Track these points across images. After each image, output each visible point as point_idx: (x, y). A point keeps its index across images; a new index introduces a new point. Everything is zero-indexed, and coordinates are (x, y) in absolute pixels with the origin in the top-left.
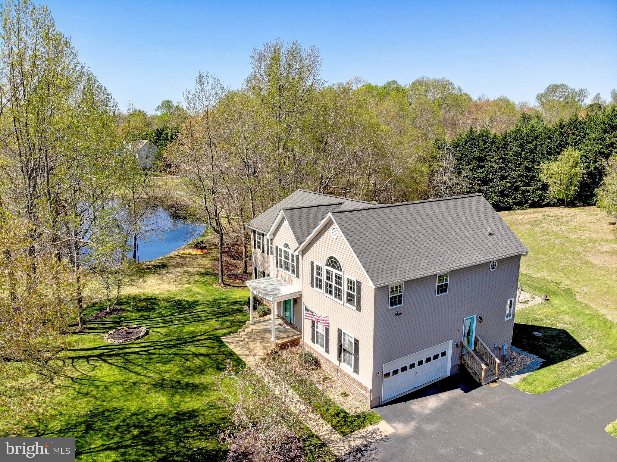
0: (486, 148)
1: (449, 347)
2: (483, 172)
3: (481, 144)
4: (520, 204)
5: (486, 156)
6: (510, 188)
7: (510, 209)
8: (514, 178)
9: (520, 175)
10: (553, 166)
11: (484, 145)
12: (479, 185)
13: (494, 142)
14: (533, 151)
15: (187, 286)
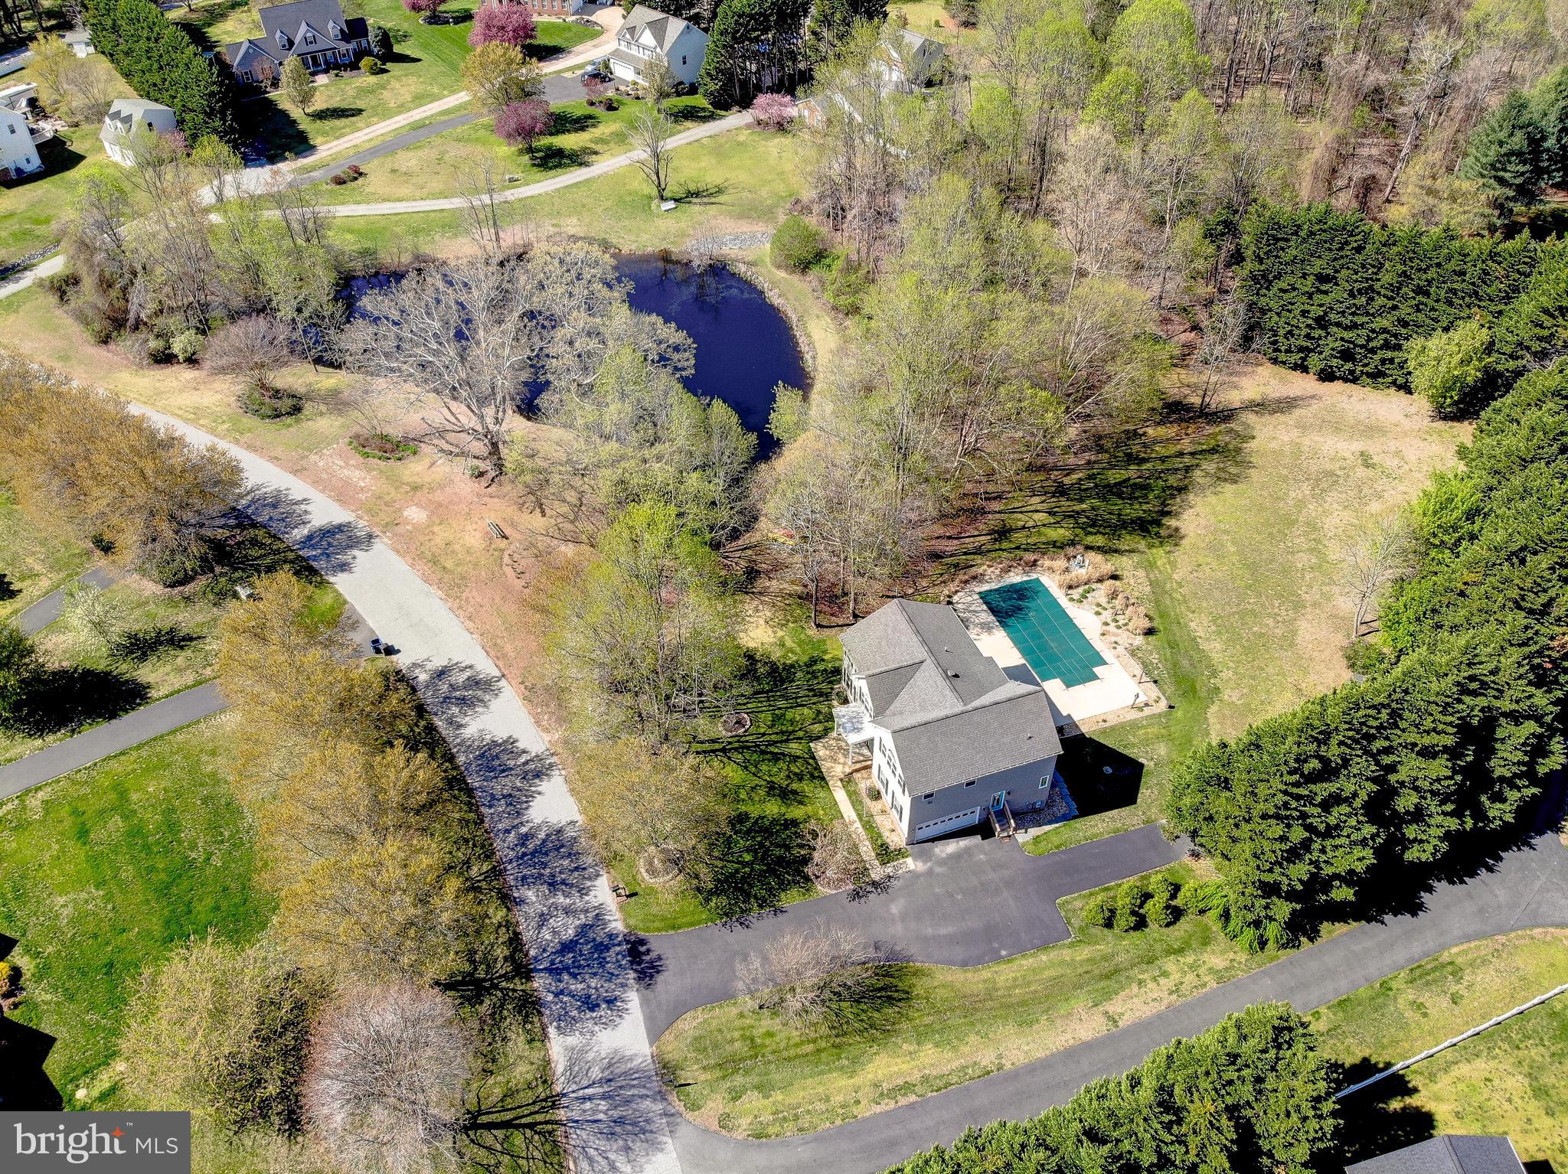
0: (1342, 257)
1: (978, 810)
2: (1321, 306)
3: (1335, 246)
5: (1337, 271)
9: (1385, 331)
10: (1437, 343)
11: (1341, 249)
12: (1308, 326)
13: (1360, 249)
15: (780, 633)
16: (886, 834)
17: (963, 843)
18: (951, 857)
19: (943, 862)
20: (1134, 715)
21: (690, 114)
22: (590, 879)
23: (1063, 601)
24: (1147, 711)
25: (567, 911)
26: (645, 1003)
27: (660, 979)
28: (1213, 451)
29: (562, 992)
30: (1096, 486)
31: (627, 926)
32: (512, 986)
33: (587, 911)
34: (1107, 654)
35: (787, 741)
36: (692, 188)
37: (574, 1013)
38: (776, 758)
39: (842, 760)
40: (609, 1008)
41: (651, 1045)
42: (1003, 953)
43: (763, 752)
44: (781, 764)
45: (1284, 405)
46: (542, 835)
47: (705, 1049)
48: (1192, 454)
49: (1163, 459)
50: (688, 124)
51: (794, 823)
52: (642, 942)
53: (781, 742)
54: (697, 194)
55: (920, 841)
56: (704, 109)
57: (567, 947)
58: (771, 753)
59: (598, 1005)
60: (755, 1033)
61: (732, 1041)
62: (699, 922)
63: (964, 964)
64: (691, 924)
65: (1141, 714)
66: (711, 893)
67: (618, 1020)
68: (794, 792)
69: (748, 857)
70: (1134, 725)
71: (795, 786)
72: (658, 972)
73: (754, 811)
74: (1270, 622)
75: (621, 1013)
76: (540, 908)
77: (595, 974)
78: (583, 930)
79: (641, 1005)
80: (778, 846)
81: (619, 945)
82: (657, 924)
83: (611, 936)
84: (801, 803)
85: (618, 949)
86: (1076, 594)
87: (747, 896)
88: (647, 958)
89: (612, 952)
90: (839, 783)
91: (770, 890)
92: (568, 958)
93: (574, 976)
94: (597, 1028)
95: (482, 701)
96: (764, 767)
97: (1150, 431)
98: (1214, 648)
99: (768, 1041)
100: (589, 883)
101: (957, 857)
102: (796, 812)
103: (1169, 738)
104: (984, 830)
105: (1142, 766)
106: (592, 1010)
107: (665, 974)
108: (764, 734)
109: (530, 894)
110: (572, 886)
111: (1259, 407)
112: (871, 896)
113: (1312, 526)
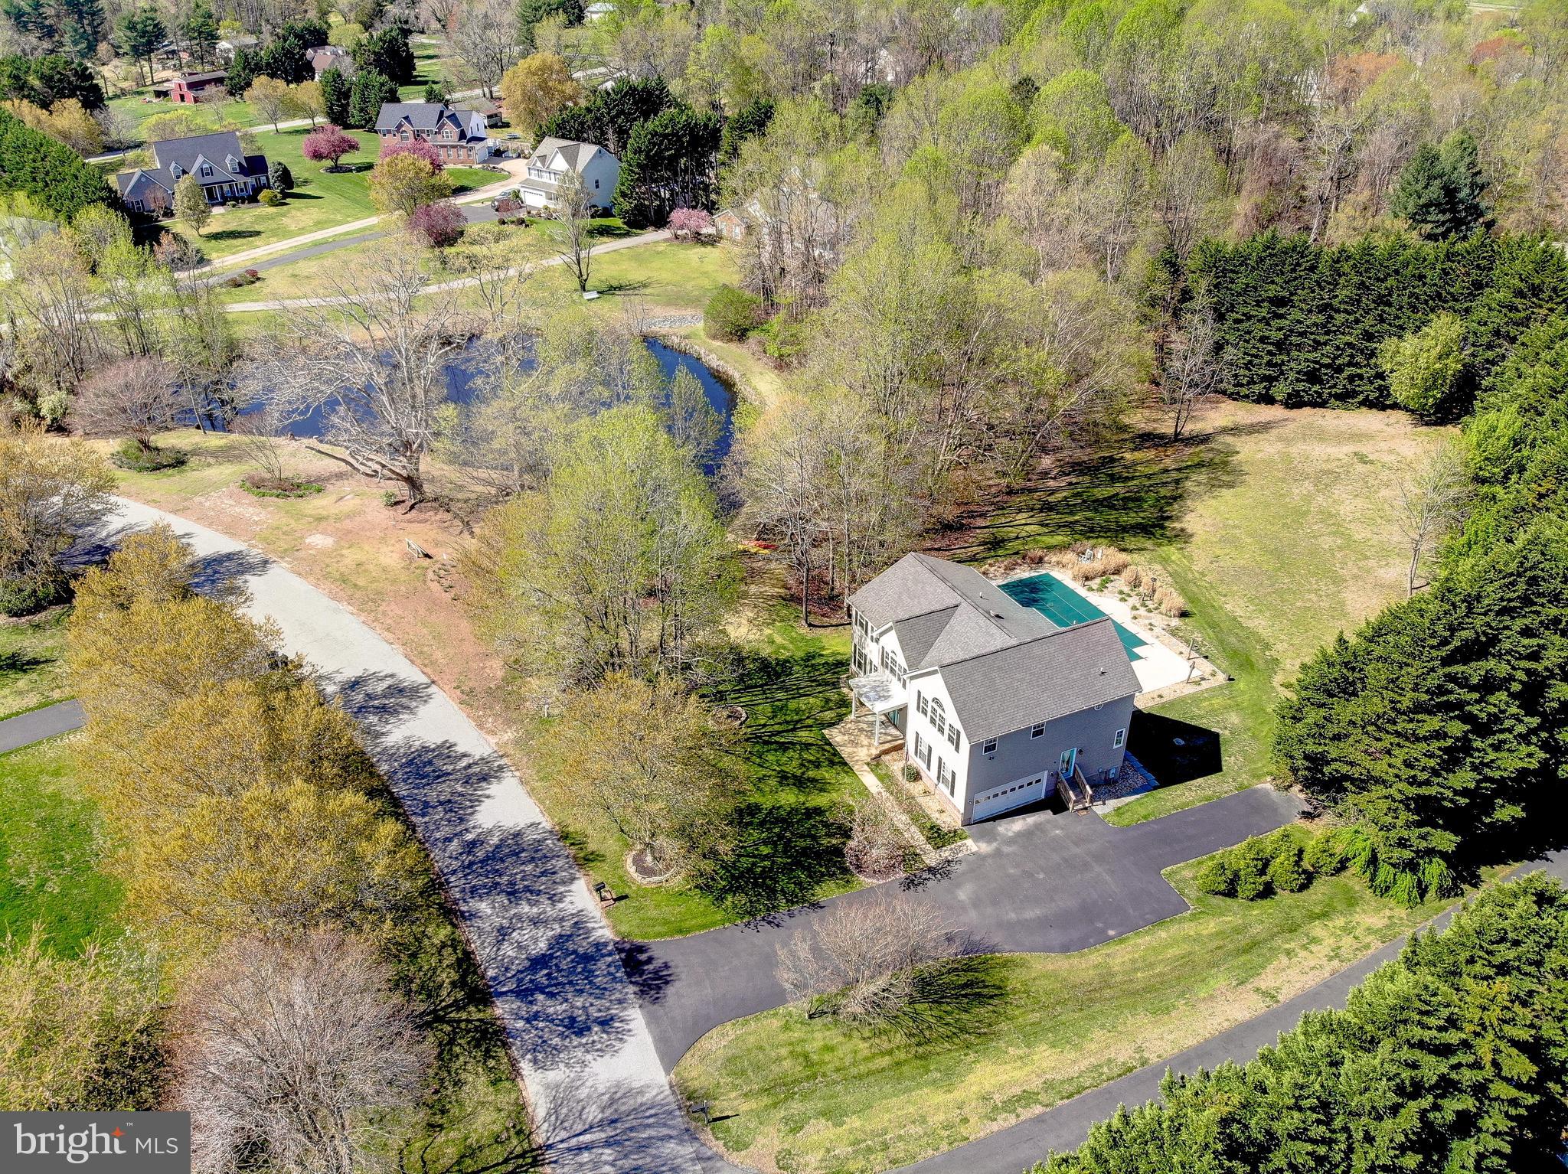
0: (1296, 279)
1: (1045, 776)
2: (1280, 329)
3: (1287, 268)
4: (1344, 397)
5: (1291, 294)
6: (1327, 366)
7: (1323, 404)
8: (1338, 348)
9: (1350, 345)
10: (1409, 344)
11: (1294, 270)
12: (1269, 353)
13: (1312, 269)
14: (1383, 300)
15: (767, 632)
16: (935, 816)
17: (1031, 819)
18: (1019, 835)
19: (1012, 841)
20: (1191, 689)
21: (606, 232)
22: (563, 883)
23: (1082, 592)
24: (1205, 685)
25: (535, 922)
26: (652, 1021)
27: (670, 990)
28: (1200, 465)
29: (536, 1016)
30: (1084, 502)
31: (618, 933)
32: (464, 1015)
33: (562, 919)
34: (1143, 635)
35: (794, 730)
36: (615, 283)
37: (556, 1041)
38: (784, 747)
39: (865, 742)
40: (604, 1031)
41: (668, 1072)
42: (1111, 933)
43: (766, 743)
44: (791, 753)
45: (1264, 427)
46: (495, 840)
47: (743, 1072)
48: (1179, 470)
49: (1149, 477)
50: (605, 239)
51: (818, 811)
52: (641, 949)
53: (788, 731)
54: (620, 288)
55: (978, 821)
56: (619, 228)
57: (538, 962)
58: (776, 742)
59: (589, 1029)
60: (808, 1048)
61: (779, 1060)
62: (714, 924)
63: (1065, 949)
64: (704, 927)
65: (1199, 688)
66: (725, 891)
67: (618, 1045)
68: (813, 780)
69: (765, 850)
70: (1196, 699)
71: (811, 774)
72: (667, 983)
73: (767, 802)
74: (1313, 597)
75: (621, 1036)
76: (498, 922)
77: (581, 992)
78: (559, 941)
79: (648, 1024)
80: (802, 836)
81: (610, 954)
82: (658, 929)
83: (597, 945)
84: (821, 790)
85: (610, 959)
86: (1095, 583)
87: (772, 892)
88: (650, 967)
89: (602, 964)
90: (866, 767)
91: (799, 884)
92: (541, 976)
93: (552, 995)
94: (589, 1057)
95: (407, 708)
96: (770, 757)
97: (1128, 456)
98: (1260, 625)
99: (827, 1057)
100: (562, 889)
101: (1027, 834)
102: (819, 800)
103: (1239, 708)
104: (1054, 803)
105: (1217, 735)
106: (580, 1033)
107: (677, 984)
108: (764, 726)
109: (483, 907)
110: (539, 893)
111: (1235, 430)
112: (930, 883)
113: (1327, 516)
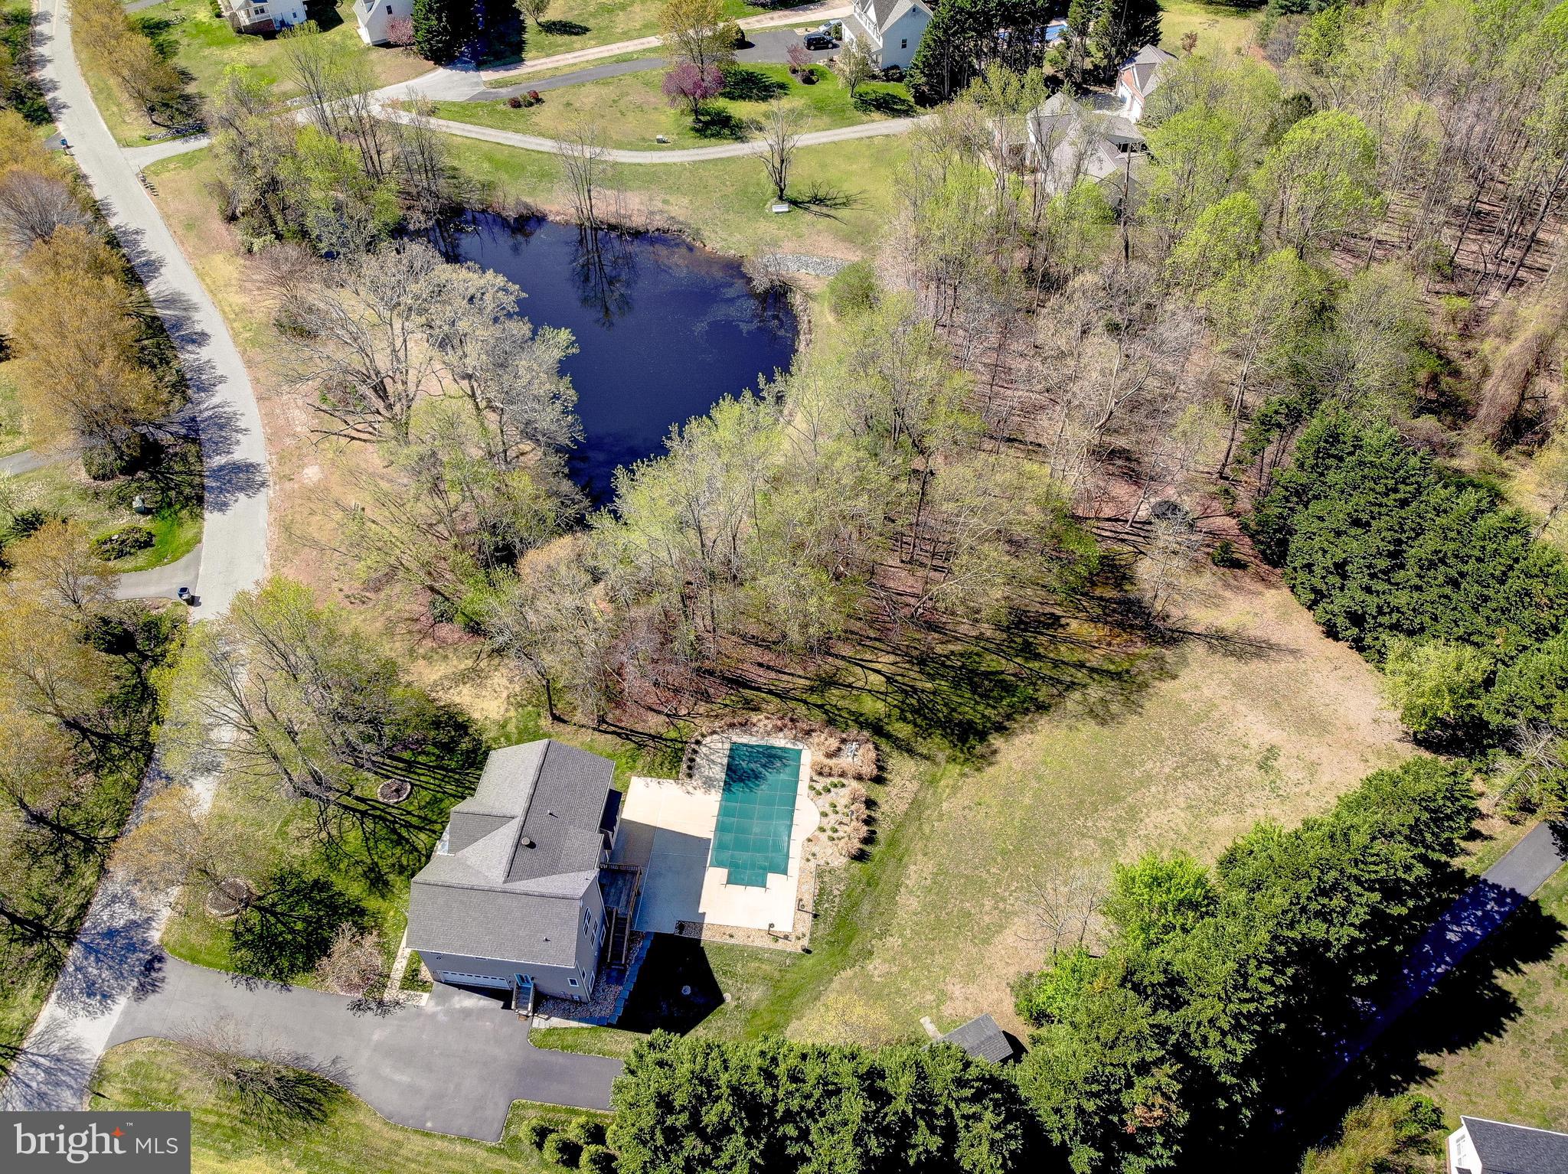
15: (512, 713)
19: (452, 1012)
20: (767, 943)
21: (887, 106)
23: (803, 787)
24: (781, 945)
25: (133, 903)
27: (152, 998)
28: (1116, 676)
30: (963, 666)
31: (162, 939)
32: (56, 944)
33: (145, 910)
34: (794, 864)
35: (421, 829)
36: (821, 194)
37: (76, 992)
38: (400, 841)
40: (101, 1001)
41: (105, 1048)
42: (429, 1124)
43: (394, 831)
44: (398, 851)
45: (1255, 649)
47: (137, 1075)
48: (1092, 670)
49: (1056, 664)
50: (876, 115)
51: (363, 912)
52: (161, 959)
53: (416, 827)
54: (817, 200)
55: (448, 982)
56: (903, 102)
57: (111, 934)
58: (399, 835)
59: (95, 995)
60: (183, 1082)
62: (216, 966)
63: (389, 1115)
64: (209, 964)
65: (773, 946)
66: (245, 944)
67: (99, 1015)
68: (386, 883)
69: (299, 926)
70: (755, 955)
71: (391, 877)
72: (154, 991)
73: (339, 883)
74: (988, 904)
75: (105, 1010)
76: (117, 890)
77: (111, 968)
78: (130, 926)
79: (123, 1012)
81: (145, 952)
82: (183, 950)
83: (145, 942)
84: (383, 896)
85: (141, 955)
86: (822, 782)
87: (272, 961)
88: (155, 975)
89: (136, 956)
91: (292, 966)
92: (104, 943)
93: (98, 961)
94: (81, 1013)
96: (382, 846)
97: (1074, 625)
98: (909, 903)
102: (372, 903)
103: (775, 984)
105: (722, 1000)
106: (90, 995)
107: (157, 996)
108: (409, 813)
111: (1221, 641)
112: (369, 1013)
113: (1133, 814)
